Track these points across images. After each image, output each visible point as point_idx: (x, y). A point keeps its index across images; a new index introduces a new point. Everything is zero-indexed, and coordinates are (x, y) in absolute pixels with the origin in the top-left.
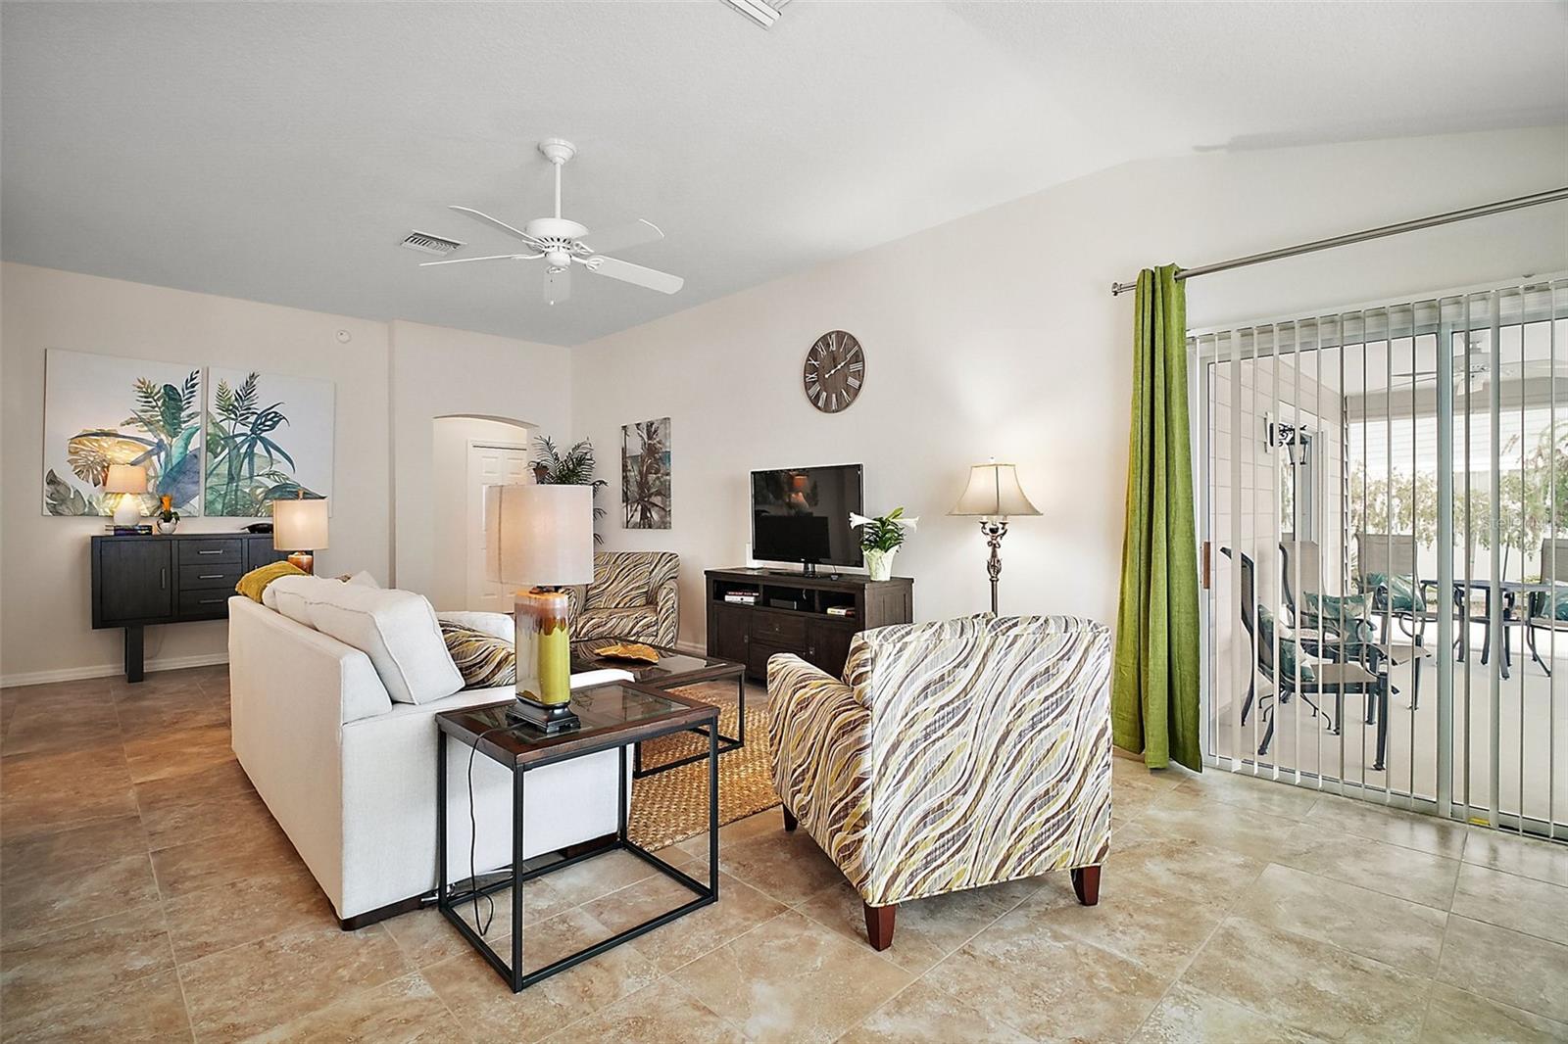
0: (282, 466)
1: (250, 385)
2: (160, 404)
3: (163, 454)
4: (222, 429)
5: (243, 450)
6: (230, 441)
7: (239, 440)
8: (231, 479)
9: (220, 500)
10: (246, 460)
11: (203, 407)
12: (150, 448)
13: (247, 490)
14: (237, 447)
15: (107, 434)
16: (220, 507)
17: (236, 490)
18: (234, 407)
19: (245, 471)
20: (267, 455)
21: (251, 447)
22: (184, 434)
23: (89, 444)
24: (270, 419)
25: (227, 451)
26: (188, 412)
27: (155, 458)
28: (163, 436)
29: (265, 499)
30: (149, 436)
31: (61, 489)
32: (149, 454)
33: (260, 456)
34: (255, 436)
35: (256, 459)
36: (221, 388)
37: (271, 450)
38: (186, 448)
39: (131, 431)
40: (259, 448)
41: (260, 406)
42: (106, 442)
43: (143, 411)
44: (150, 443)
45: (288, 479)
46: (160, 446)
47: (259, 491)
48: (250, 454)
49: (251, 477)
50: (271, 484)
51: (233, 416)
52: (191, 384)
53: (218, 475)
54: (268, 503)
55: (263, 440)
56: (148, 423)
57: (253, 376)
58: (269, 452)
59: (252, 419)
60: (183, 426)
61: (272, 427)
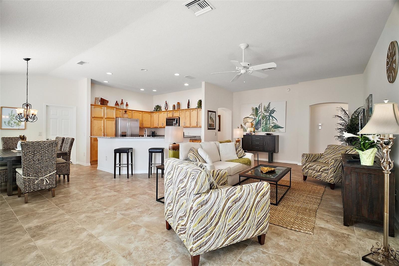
0: (275, 121)
1: (269, 105)
2: (255, 111)
3: (255, 120)
4: (264, 114)
5: (268, 118)
6: (266, 117)
7: (267, 116)
8: (266, 124)
9: (264, 128)
10: (268, 120)
11: (262, 110)
12: (253, 119)
13: (269, 126)
14: (267, 118)
15: (248, 117)
16: (264, 130)
17: (267, 127)
18: (266, 110)
19: (268, 123)
20: (272, 119)
21: (269, 118)
22: (258, 116)
23: (246, 119)
24: (273, 111)
25: (265, 119)
26: (259, 112)
27: (254, 121)
28: (255, 117)
29: (272, 128)
30: (253, 117)
31: (242, 127)
32: (253, 120)
33: (271, 119)
34: (270, 115)
35: (270, 120)
36: (264, 106)
37: (273, 118)
38: (259, 119)
39: (251, 116)
40: (271, 118)
41: (271, 109)
42: (248, 119)
43: (253, 113)
44: (253, 118)
45: (276, 124)
46: (255, 119)
47: (271, 126)
48: (269, 119)
49: (269, 124)
50: (273, 125)
51: (266, 112)
52: (259, 107)
53: (264, 124)
54: (272, 129)
55: (271, 116)
56: (253, 115)
57: (270, 103)
58: (272, 118)
59: (269, 112)
60: (258, 115)
61: (273, 113)
